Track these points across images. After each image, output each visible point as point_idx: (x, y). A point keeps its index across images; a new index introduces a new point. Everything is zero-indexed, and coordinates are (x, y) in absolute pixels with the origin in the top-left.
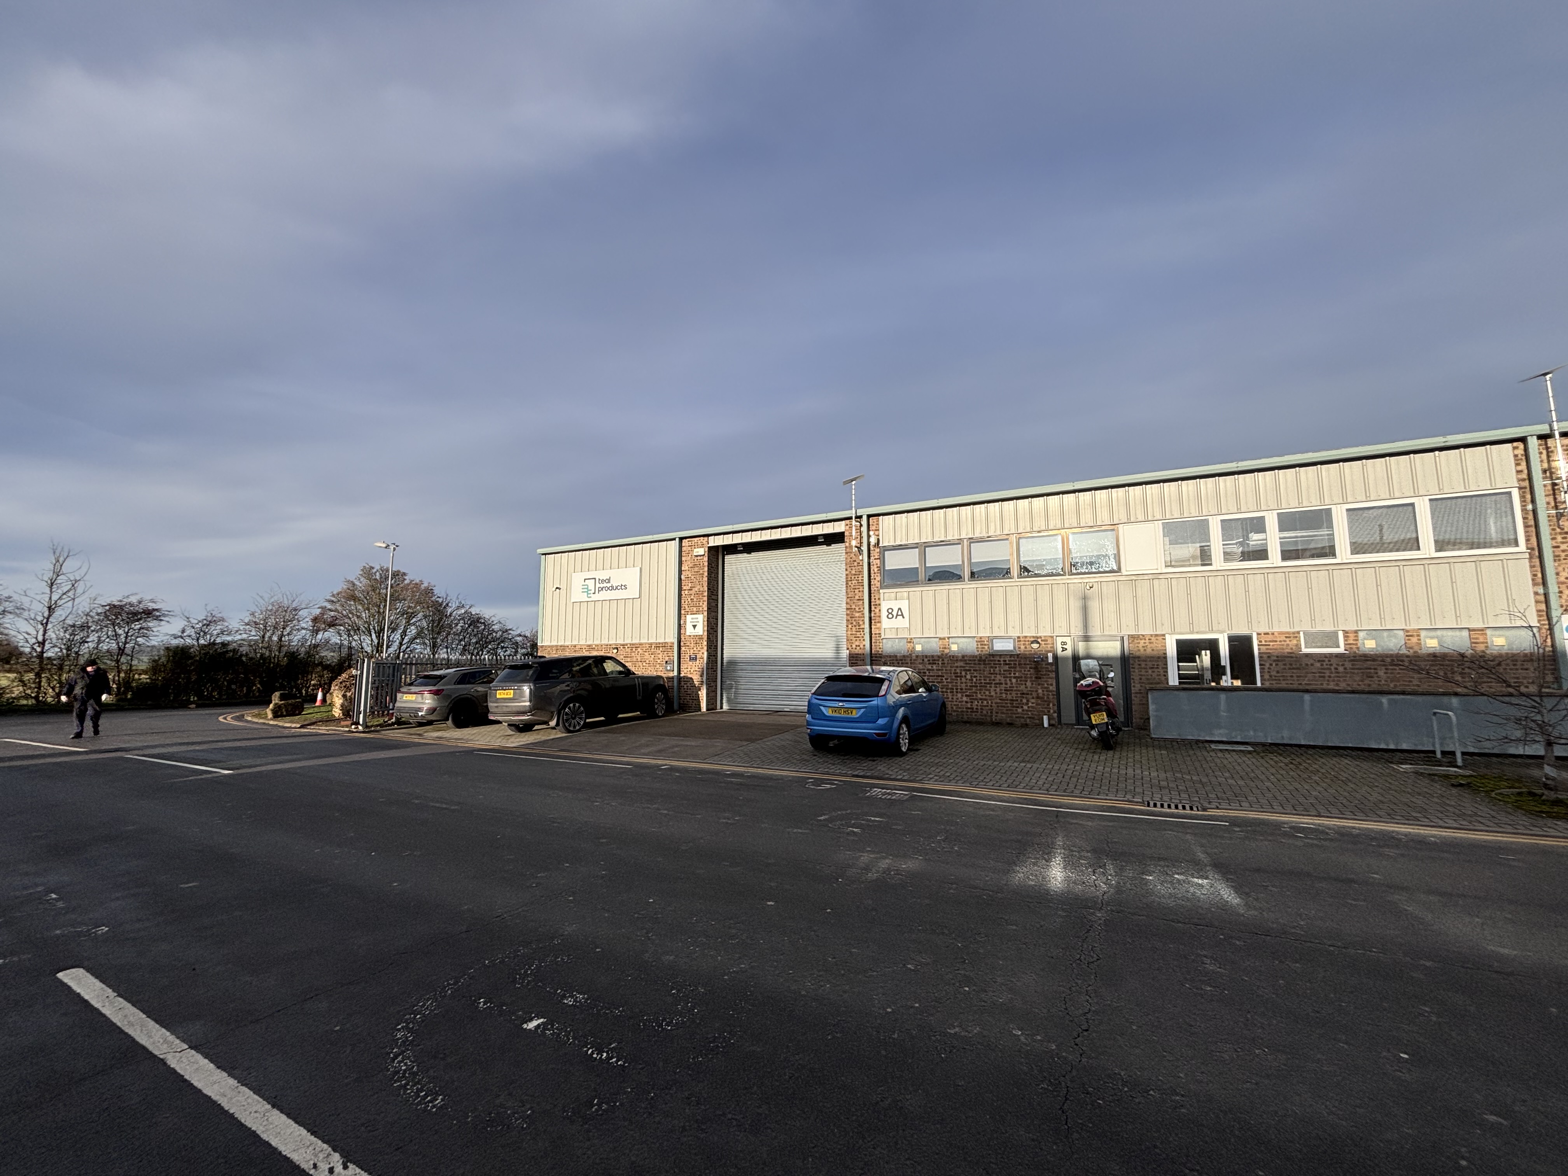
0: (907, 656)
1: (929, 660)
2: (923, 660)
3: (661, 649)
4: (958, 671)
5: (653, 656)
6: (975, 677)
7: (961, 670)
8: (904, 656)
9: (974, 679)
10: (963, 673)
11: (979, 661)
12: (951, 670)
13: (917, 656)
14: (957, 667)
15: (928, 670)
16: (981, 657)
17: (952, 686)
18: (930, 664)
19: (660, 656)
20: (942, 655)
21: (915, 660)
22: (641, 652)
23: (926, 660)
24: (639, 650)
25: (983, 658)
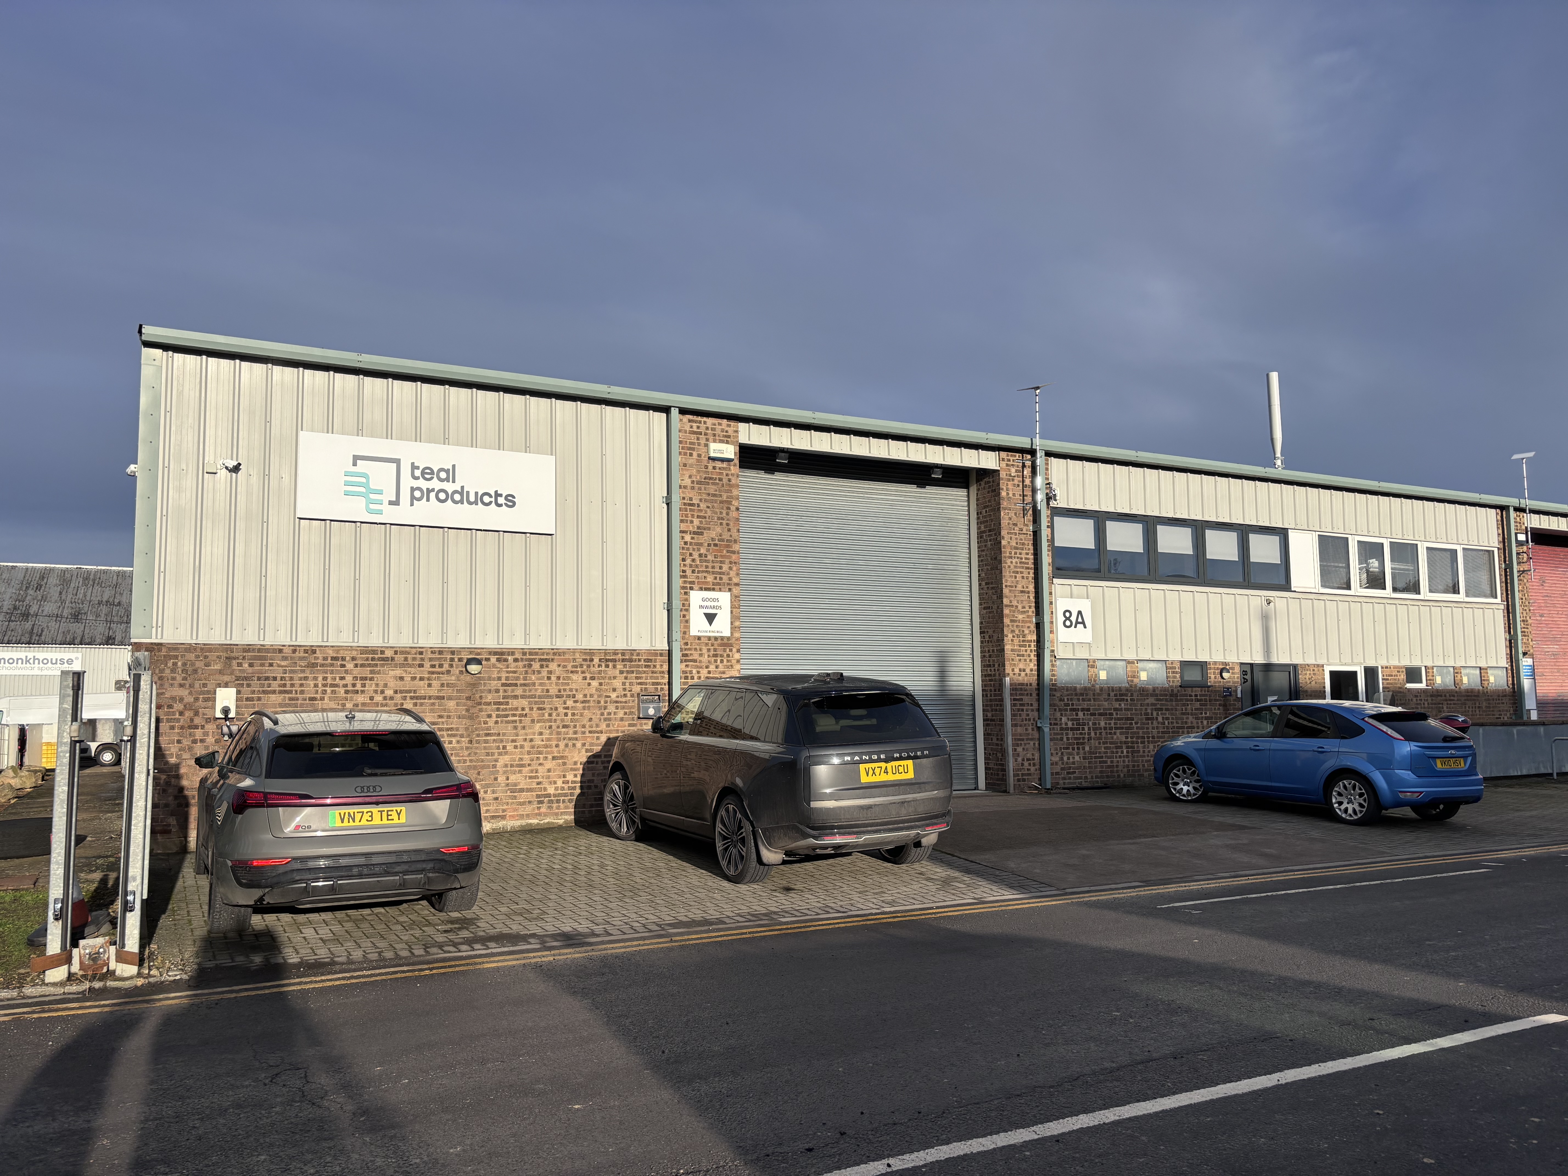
0: (1089, 689)
1: (1116, 695)
2: (1109, 695)
3: (620, 666)
4: (1149, 711)
5: (595, 683)
6: (1167, 719)
7: (1152, 710)
8: (1085, 689)
9: (1166, 722)
10: (1155, 713)
11: (1171, 695)
12: (1141, 710)
13: (1101, 689)
14: (1148, 705)
15: (1115, 709)
16: (1172, 690)
17: (1143, 733)
18: (1117, 700)
19: (617, 683)
20: (1131, 686)
21: (1099, 695)
22: (558, 671)
23: (1112, 694)
24: (553, 666)
25: (1175, 691)
